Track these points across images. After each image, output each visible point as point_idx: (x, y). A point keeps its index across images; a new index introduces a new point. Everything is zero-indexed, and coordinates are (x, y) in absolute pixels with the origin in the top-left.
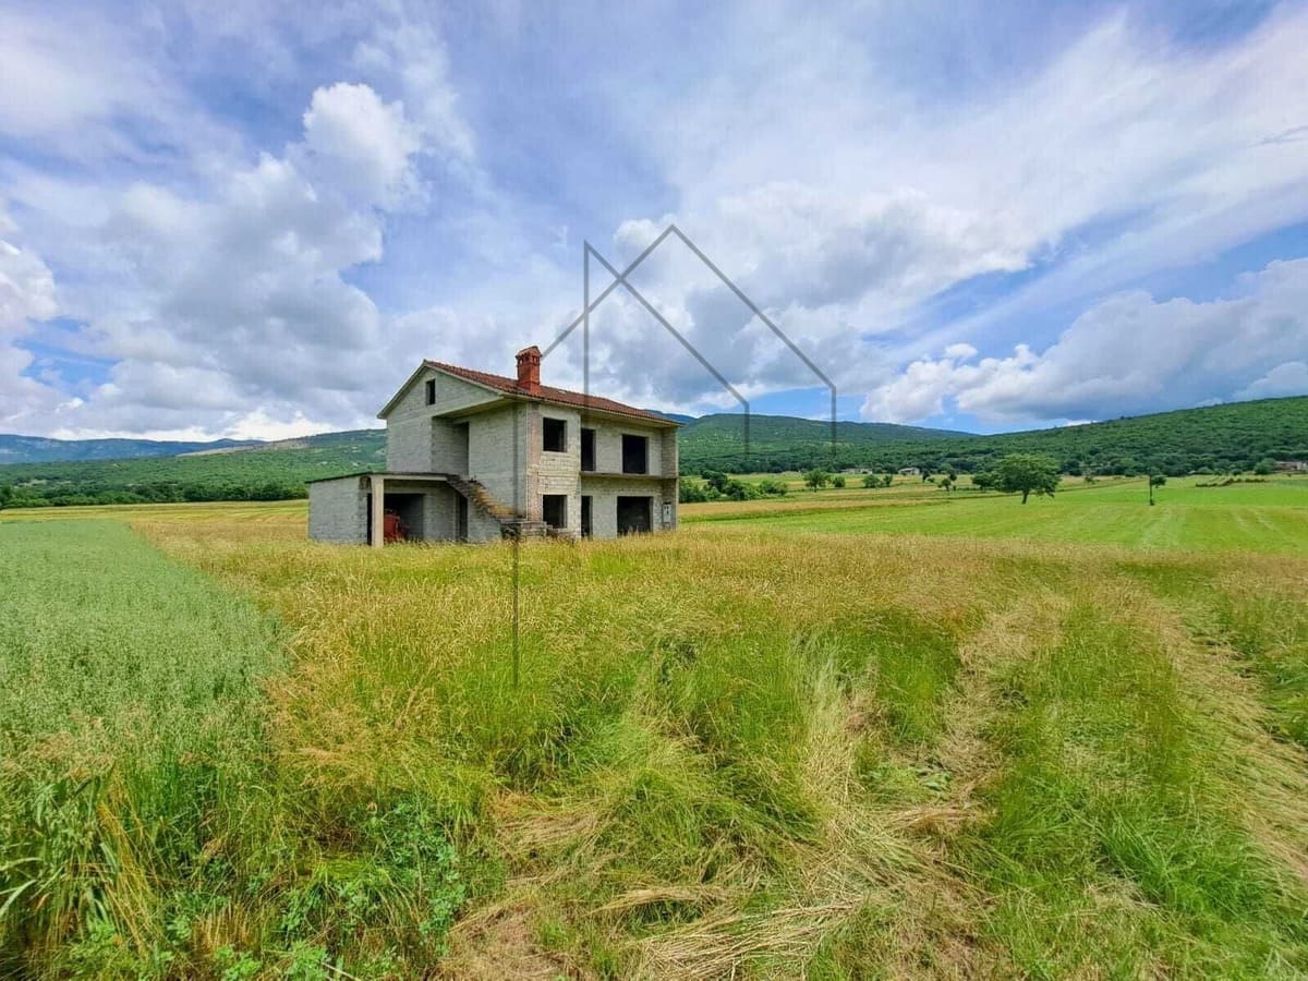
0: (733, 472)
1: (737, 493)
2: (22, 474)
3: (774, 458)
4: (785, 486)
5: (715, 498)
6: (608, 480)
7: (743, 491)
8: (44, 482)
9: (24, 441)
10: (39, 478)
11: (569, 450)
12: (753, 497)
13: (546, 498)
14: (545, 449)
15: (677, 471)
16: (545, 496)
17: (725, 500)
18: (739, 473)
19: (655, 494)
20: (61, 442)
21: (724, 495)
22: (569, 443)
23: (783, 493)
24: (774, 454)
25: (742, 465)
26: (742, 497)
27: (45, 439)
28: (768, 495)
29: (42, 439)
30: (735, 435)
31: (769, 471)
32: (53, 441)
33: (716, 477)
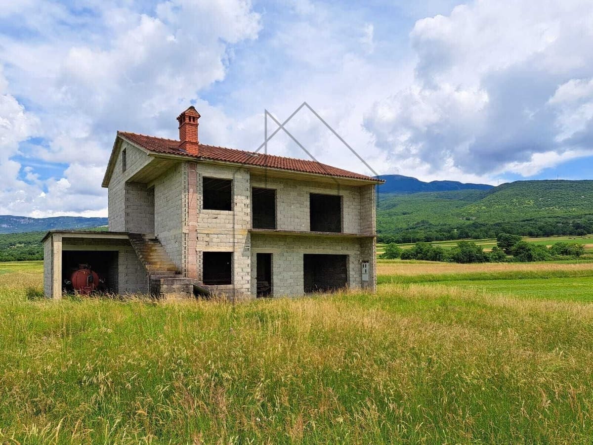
0: (531, 235)
1: (524, 254)
2: (12, 240)
3: (578, 221)
4: (581, 248)
5: (500, 259)
6: (293, 239)
7: (531, 252)
8: (23, 245)
9: (14, 219)
10: (20, 243)
11: (236, 208)
12: (542, 258)
13: (208, 256)
14: (205, 208)
15: (374, 229)
16: (205, 254)
17: (509, 261)
18: (537, 236)
19: (352, 253)
20: (34, 219)
21: (511, 257)
22: (235, 201)
23: (578, 254)
24: (579, 217)
25: (540, 229)
26: (530, 259)
27: (26, 218)
28: (560, 256)
29: (24, 218)
30: (536, 200)
31: (571, 234)
32: (30, 218)
33: (506, 239)
